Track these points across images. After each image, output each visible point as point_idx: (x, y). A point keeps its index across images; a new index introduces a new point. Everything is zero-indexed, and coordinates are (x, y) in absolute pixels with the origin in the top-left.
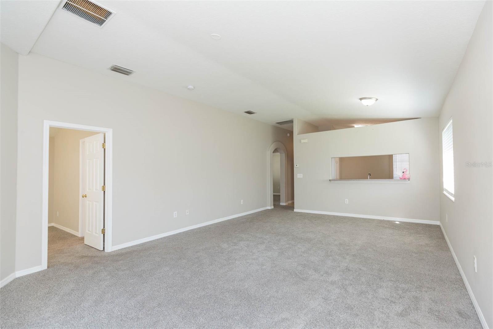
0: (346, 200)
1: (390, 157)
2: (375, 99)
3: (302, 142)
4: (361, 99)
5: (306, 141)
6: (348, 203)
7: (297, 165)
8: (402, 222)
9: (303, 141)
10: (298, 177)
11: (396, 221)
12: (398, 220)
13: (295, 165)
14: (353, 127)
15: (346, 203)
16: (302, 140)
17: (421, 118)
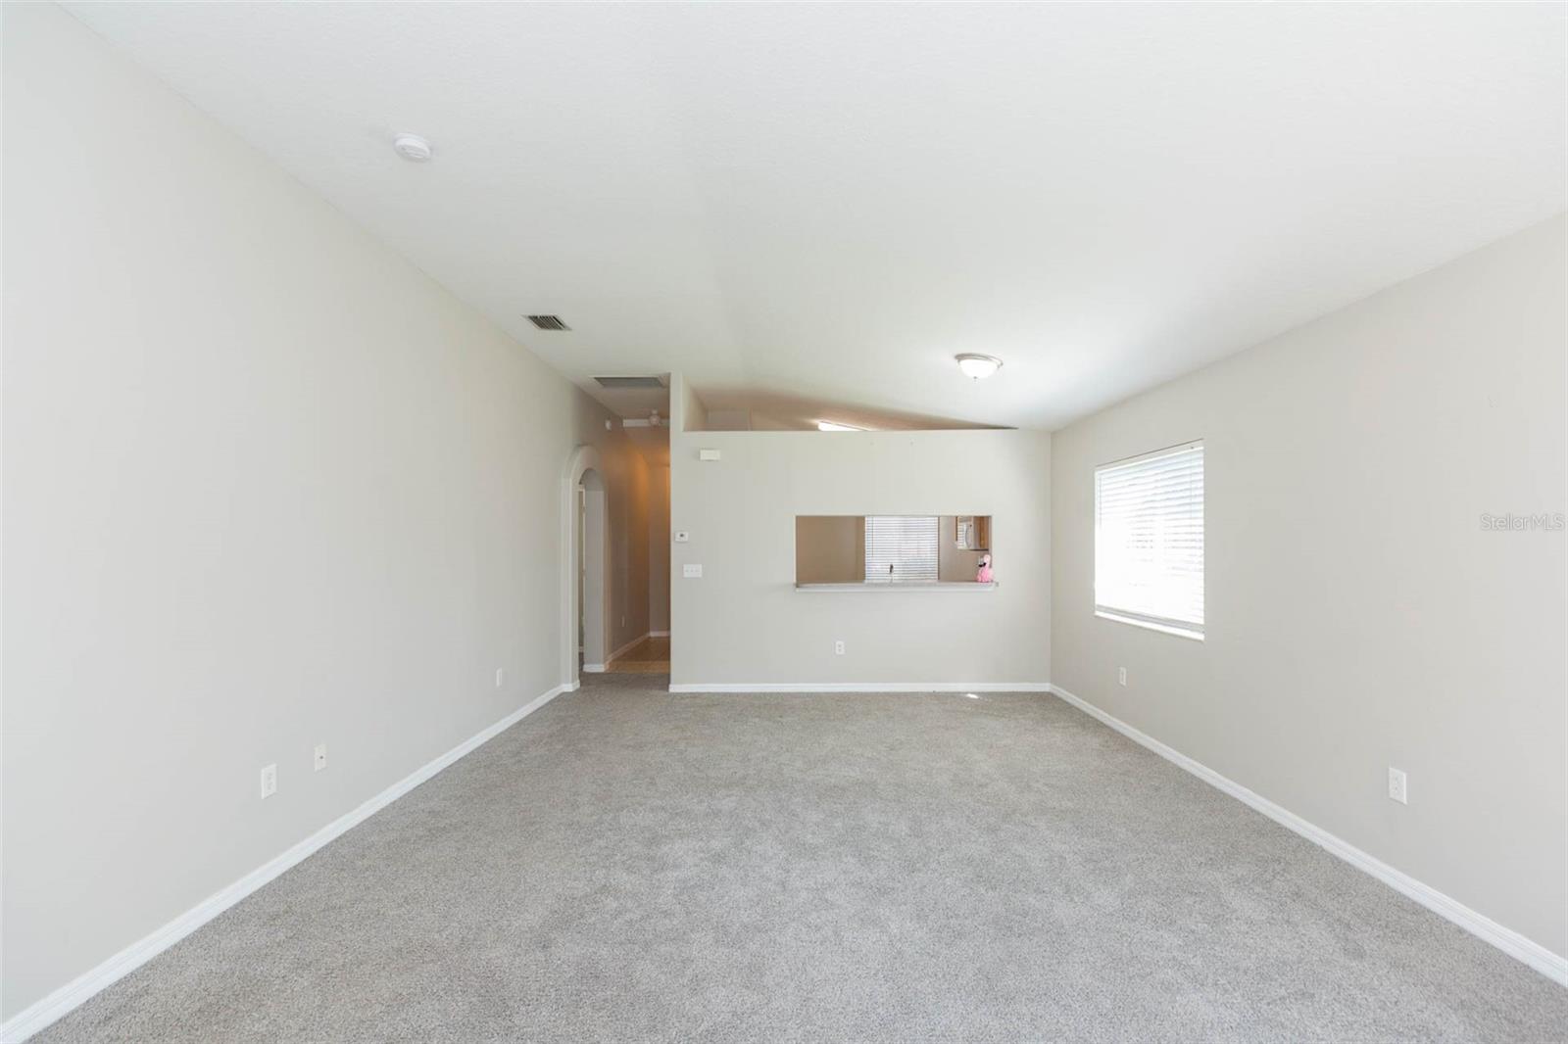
0: (838, 643)
1: (859, 522)
2: (999, 363)
3: (702, 458)
4: (960, 357)
5: (714, 455)
6: (842, 653)
7: (682, 535)
8: (983, 693)
9: (705, 455)
10: (686, 575)
11: (967, 693)
12: (971, 687)
13: (678, 535)
14: (815, 428)
15: (837, 652)
16: (702, 452)
17: (1016, 428)
